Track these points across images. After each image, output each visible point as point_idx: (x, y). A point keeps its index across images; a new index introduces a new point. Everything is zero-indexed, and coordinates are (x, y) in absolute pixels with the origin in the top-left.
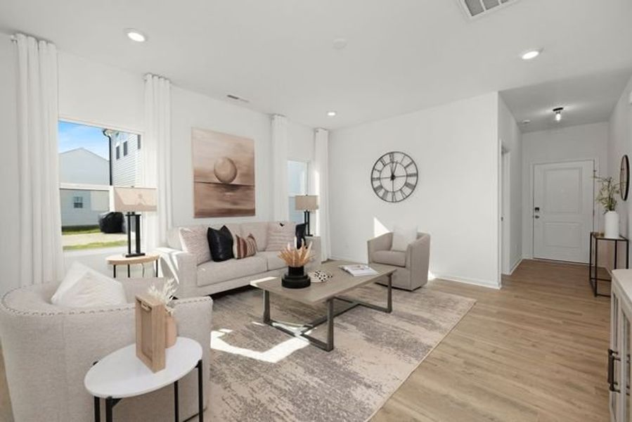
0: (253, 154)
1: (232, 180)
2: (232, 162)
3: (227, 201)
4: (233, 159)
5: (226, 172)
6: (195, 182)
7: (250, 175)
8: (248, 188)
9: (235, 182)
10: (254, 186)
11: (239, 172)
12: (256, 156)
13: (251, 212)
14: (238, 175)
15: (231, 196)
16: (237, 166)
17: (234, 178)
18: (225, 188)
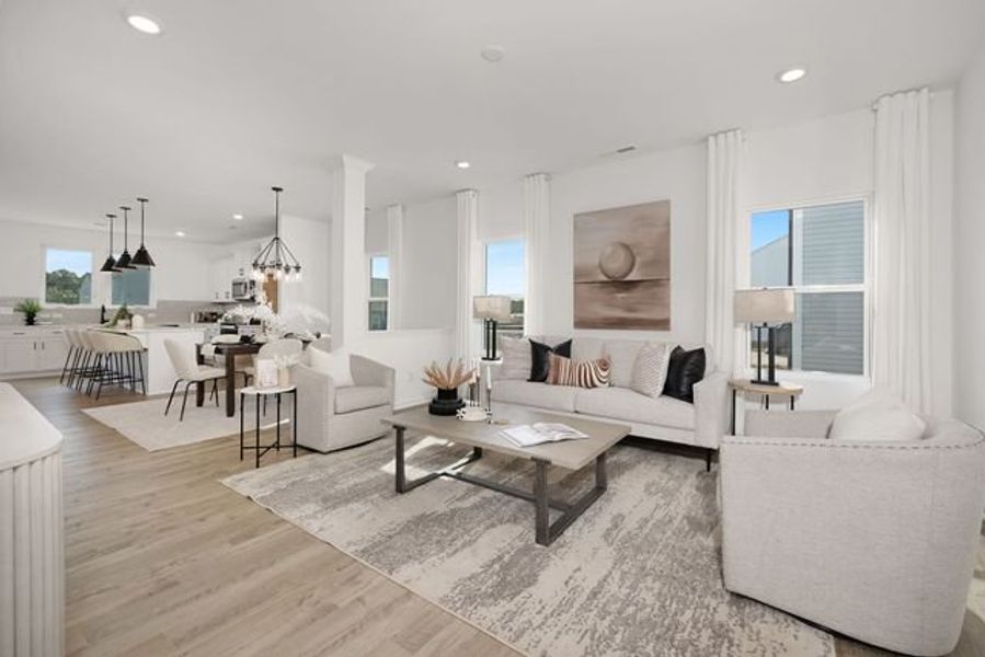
0: (668, 224)
1: (627, 274)
2: (626, 247)
3: (619, 307)
4: (628, 242)
5: (616, 265)
6: (575, 283)
7: (661, 260)
8: (657, 284)
9: (631, 277)
10: (669, 279)
11: (638, 260)
12: (672, 227)
13: (663, 324)
14: (636, 267)
15: (623, 298)
16: (635, 251)
17: (630, 270)
18: (615, 286)
